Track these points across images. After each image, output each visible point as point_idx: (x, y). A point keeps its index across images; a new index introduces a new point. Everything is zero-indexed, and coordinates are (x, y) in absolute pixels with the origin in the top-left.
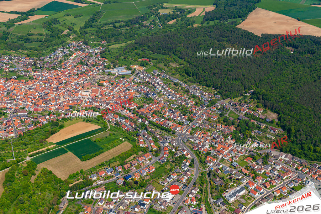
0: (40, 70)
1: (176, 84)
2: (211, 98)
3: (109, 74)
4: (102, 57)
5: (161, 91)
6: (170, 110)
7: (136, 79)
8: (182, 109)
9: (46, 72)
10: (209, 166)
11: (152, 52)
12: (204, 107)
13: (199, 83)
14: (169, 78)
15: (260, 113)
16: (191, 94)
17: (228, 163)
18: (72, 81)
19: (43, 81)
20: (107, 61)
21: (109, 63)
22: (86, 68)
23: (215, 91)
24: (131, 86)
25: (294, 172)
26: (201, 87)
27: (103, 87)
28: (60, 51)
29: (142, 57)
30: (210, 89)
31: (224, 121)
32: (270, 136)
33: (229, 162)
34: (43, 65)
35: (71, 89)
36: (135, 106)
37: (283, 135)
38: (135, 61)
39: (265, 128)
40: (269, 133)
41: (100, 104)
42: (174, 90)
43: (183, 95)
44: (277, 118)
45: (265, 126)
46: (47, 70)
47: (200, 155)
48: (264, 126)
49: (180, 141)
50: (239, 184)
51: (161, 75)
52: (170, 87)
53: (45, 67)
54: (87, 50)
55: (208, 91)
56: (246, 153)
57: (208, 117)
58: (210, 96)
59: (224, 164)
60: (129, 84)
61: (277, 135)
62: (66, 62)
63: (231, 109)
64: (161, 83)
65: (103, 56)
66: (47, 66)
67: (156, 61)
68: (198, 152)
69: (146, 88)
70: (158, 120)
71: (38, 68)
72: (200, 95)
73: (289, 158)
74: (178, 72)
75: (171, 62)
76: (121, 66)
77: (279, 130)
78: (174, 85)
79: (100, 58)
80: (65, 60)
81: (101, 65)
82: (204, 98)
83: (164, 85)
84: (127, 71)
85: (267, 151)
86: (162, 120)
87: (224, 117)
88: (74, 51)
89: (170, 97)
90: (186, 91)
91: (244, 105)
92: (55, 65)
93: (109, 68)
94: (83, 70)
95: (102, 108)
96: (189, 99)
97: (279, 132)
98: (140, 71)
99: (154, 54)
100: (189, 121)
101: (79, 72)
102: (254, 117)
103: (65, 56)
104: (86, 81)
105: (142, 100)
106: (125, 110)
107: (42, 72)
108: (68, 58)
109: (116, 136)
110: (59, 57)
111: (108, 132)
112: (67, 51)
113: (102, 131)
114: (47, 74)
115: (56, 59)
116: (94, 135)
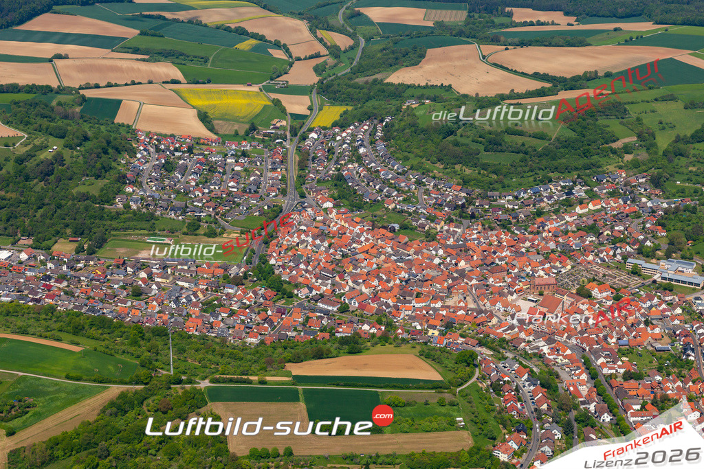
4: (660, 225)
7: (698, 302)
9: (477, 229)
18: (518, 265)
19: (449, 250)
20: (663, 236)
21: (664, 242)
22: (588, 242)
24: (667, 316)
27: (586, 301)
28: (559, 188)
34: (486, 211)
36: (622, 371)
46: (483, 225)
53: (485, 217)
54: (644, 200)
60: (664, 311)
62: (555, 217)
65: (664, 221)
66: (491, 217)
76: (689, 259)
79: (648, 226)
80: (556, 212)
81: (636, 242)
84: (697, 276)
88: (602, 196)
92: (514, 218)
93: (648, 255)
94: (574, 247)
101: (559, 249)
103: (563, 203)
104: (555, 273)
105: (661, 361)
106: (578, 368)
107: (469, 227)
108: (568, 209)
109: (454, 411)
110: (542, 201)
111: (446, 394)
112: (580, 191)
113: (432, 389)
114: (475, 236)
115: (529, 205)
116: (402, 388)
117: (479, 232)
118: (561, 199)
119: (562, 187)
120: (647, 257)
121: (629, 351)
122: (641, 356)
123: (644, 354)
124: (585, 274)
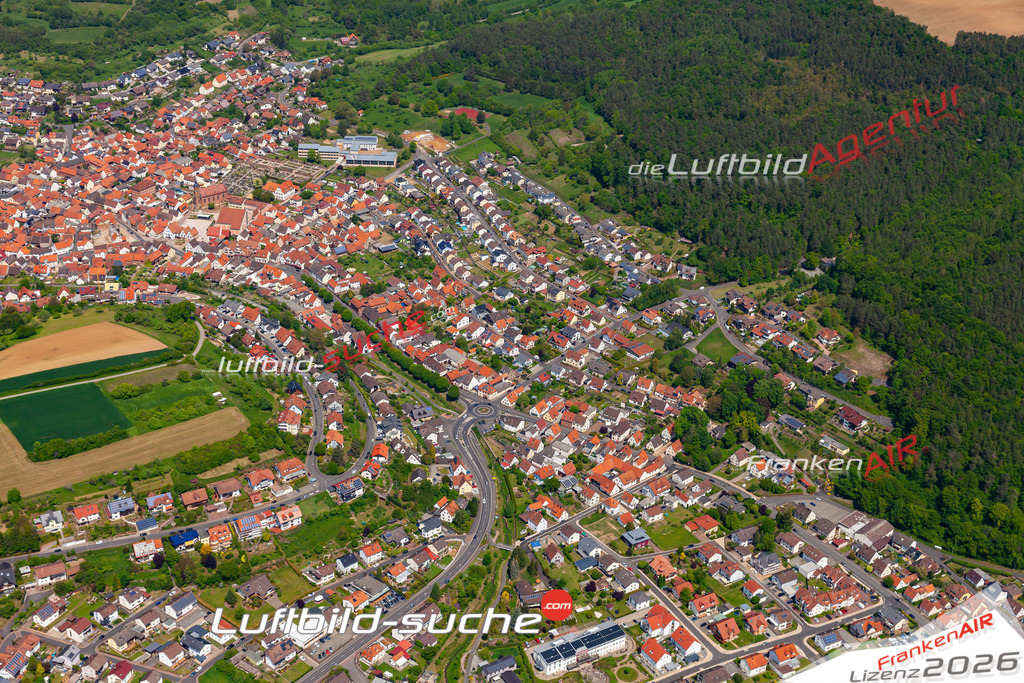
0: (68, 128)
1: (543, 213)
2: (660, 274)
3: (312, 160)
4: (313, 95)
5: (475, 235)
6: (480, 309)
7: (402, 184)
8: (528, 310)
9: (87, 136)
10: (529, 534)
11: (501, 85)
12: (617, 309)
13: (633, 213)
14: (525, 185)
15: (827, 346)
16: (585, 256)
17: (613, 531)
18: (164, 175)
19: (64, 170)
20: (324, 110)
21: (329, 116)
22: (236, 131)
23: (686, 248)
24: (374, 208)
25: (872, 592)
26: (635, 231)
27: (270, 206)
28: (168, 65)
29: (457, 100)
30: (668, 240)
31: (672, 368)
32: (829, 440)
33: (618, 525)
34: (88, 109)
35: (151, 205)
36: (356, 285)
37: (883, 442)
38: (427, 114)
39: (826, 408)
40: (833, 433)
41: (229, 267)
42: (525, 236)
43: (551, 256)
44: (887, 374)
45: (827, 402)
46: (93, 129)
47: (515, 489)
48: (821, 401)
49: (466, 428)
50: (617, 612)
51: (500, 175)
52: (515, 221)
53: (91, 118)
54: (274, 66)
55: (657, 248)
56: (703, 501)
57: (617, 348)
58: (659, 268)
59: (596, 532)
60: (368, 202)
61: (862, 443)
62: (178, 104)
63: (719, 324)
64: (487, 206)
65: (316, 90)
66: (99, 117)
67: (505, 119)
68: (512, 478)
69: (424, 219)
70: (415, 344)
71: (63, 122)
72: (618, 258)
73: (870, 537)
74: (566, 167)
75: (559, 126)
76: (369, 132)
77: (872, 423)
78: (535, 216)
79: (300, 99)
80: (176, 97)
81: (295, 122)
82: (631, 271)
83: (493, 213)
84: (385, 152)
85: (797, 502)
86: (435, 343)
87: (676, 352)
88: (223, 69)
89: (498, 259)
90: (570, 242)
91: (773, 311)
92: (130, 113)
93: (319, 135)
94: (222, 139)
95: (230, 280)
96: (571, 272)
97: (872, 430)
98: (433, 153)
99: (508, 90)
100: (537, 357)
101: (204, 145)
102: (792, 363)
103: (182, 84)
104: (215, 178)
105: (394, 264)
106: (307, 294)
107: (74, 135)
108: (189, 90)
109: (203, 384)
110: (154, 85)
111: (183, 366)
112: (195, 67)
113: (161, 362)
114: (89, 146)
115: (142, 94)
116: (122, 371)
117: (92, 140)
118: (177, 79)
119: (171, 63)
120: (318, 138)
121: (350, 260)
122: (367, 262)
123: (369, 259)
124: (253, 172)
